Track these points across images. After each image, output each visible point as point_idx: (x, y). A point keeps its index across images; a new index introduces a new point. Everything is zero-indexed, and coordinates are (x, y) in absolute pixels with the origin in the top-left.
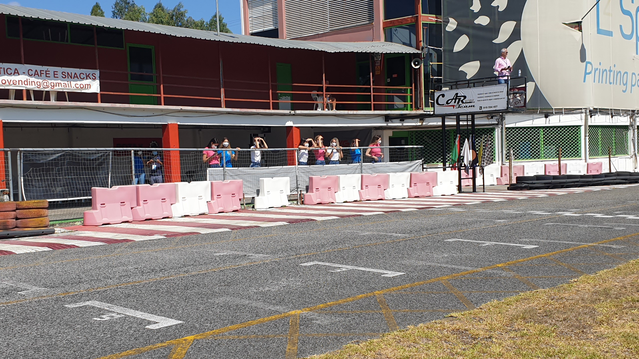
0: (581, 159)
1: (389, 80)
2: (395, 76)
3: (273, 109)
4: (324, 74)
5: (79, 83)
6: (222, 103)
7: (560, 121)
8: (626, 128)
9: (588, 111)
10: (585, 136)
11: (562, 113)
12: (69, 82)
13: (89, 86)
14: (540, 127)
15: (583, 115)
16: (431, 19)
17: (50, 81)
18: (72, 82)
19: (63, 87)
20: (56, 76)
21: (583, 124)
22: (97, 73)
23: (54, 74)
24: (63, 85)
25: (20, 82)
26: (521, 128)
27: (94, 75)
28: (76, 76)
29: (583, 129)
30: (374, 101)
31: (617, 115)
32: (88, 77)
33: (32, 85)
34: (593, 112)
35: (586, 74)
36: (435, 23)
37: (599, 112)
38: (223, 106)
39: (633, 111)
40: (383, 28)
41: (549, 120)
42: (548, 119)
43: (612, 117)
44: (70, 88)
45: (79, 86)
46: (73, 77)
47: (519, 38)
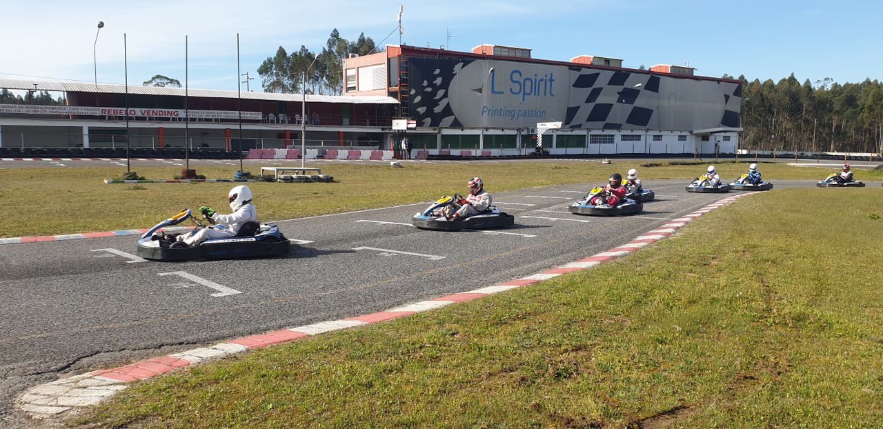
0: (480, 149)
7: (469, 132)
9: (483, 128)
10: (482, 140)
11: (469, 129)
14: (459, 135)
15: (481, 130)
26: (451, 135)
29: (481, 136)
31: (504, 129)
34: (487, 129)
35: (483, 112)
37: (492, 128)
39: (519, 128)
41: (464, 132)
43: (502, 131)
47: (447, 97)
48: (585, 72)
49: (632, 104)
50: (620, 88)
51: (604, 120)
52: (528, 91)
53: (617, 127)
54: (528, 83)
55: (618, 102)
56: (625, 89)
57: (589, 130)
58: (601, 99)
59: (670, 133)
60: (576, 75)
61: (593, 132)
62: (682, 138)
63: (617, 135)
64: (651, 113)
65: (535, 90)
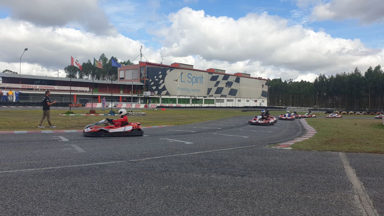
0: (176, 104)
8: (189, 99)
10: (177, 100)
11: (173, 96)
15: (177, 96)
26: (165, 98)
35: (178, 89)
37: (181, 96)
39: (191, 96)
40: (140, 80)
42: (170, 97)
43: (185, 97)
47: (164, 83)
48: (214, 75)
49: (230, 87)
50: (226, 81)
51: (221, 94)
52: (194, 81)
53: (225, 96)
54: (194, 78)
55: (225, 86)
56: (228, 82)
57: (215, 97)
58: (220, 86)
59: (243, 99)
60: (211, 76)
61: (217, 98)
62: (248, 101)
63: (225, 99)
64: (237, 92)
65: (196, 81)
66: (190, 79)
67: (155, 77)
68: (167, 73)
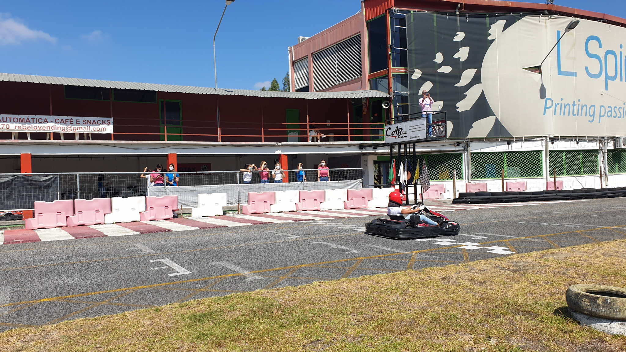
0: (543, 178)
1: (372, 118)
2: (376, 115)
3: (264, 142)
4: (308, 116)
5: (96, 127)
6: (219, 138)
7: (521, 147)
8: (596, 152)
9: (548, 138)
10: (546, 159)
11: (522, 141)
12: (89, 127)
13: (104, 129)
14: (503, 152)
15: (544, 142)
16: (400, 70)
17: (73, 127)
18: (91, 127)
19: (83, 130)
20: (78, 123)
21: (544, 149)
22: (111, 120)
23: (77, 122)
24: (83, 129)
25: (48, 128)
26: (486, 153)
27: (108, 121)
28: (94, 122)
29: (544, 153)
30: (350, 134)
31: (581, 141)
32: (104, 123)
33: (58, 129)
34: (553, 140)
35: (546, 108)
36: (404, 73)
37: (560, 139)
38: (219, 141)
39: (603, 138)
40: (369, 80)
41: (512, 146)
42: (510, 146)
43: (578, 143)
44: (89, 130)
45: (96, 129)
46: (92, 123)
47: (480, 82)
52: (611, 73)
54: (611, 58)
65: (621, 71)
66: (596, 61)
67: (439, 58)
68: (489, 38)
